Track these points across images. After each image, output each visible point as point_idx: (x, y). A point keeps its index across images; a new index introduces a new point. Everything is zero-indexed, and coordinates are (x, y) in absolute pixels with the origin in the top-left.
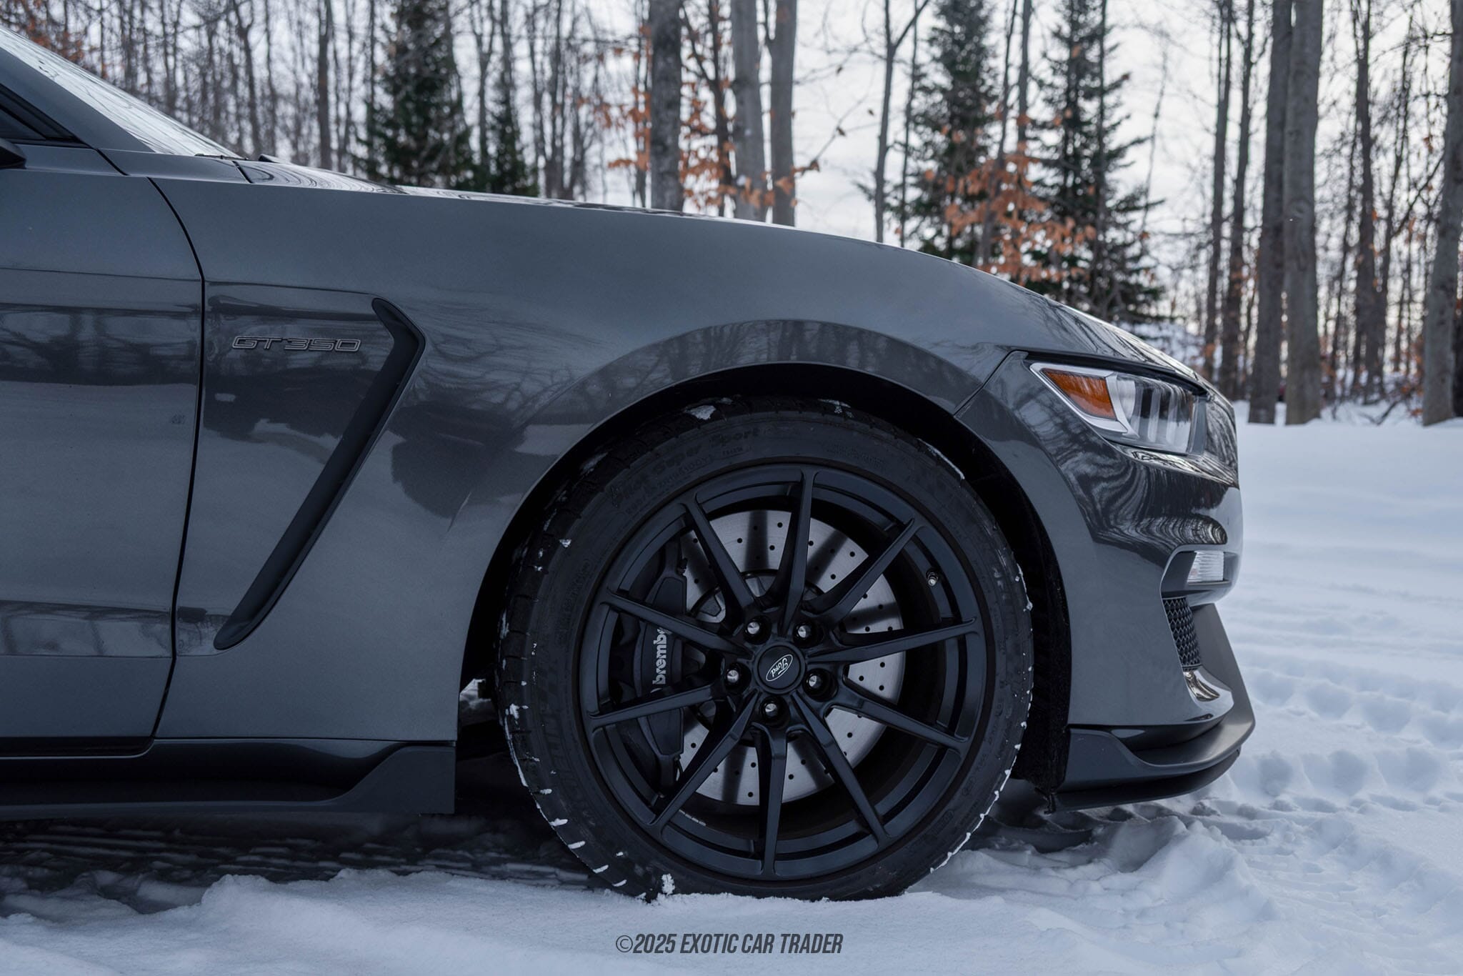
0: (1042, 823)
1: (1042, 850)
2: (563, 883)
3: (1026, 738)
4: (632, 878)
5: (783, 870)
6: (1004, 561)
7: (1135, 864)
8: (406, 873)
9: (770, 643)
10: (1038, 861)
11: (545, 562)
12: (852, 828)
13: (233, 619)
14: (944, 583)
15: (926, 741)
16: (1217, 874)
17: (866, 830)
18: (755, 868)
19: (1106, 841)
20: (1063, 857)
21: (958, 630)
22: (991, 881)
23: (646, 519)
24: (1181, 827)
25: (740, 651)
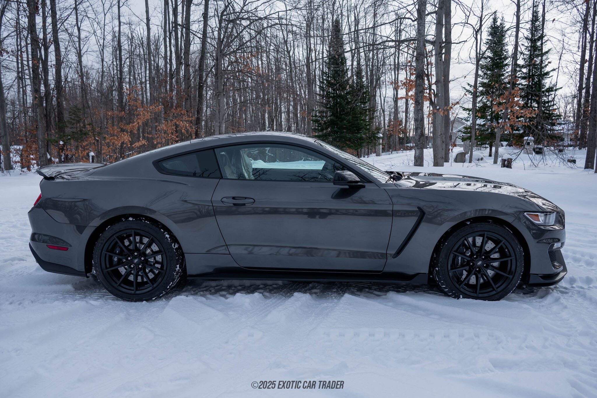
0: (524, 288)
1: (524, 294)
2: (440, 295)
3: (522, 276)
4: (455, 296)
5: (480, 295)
6: (519, 247)
7: (542, 297)
8: (417, 292)
9: (478, 259)
10: (524, 296)
11: (443, 246)
12: (491, 289)
13: (394, 254)
14: (508, 250)
15: (504, 276)
16: (557, 300)
17: (494, 290)
18: (475, 295)
19: (536, 293)
20: (528, 295)
21: (510, 258)
22: (515, 299)
23: (459, 240)
24: (551, 291)
25: (472, 261)
